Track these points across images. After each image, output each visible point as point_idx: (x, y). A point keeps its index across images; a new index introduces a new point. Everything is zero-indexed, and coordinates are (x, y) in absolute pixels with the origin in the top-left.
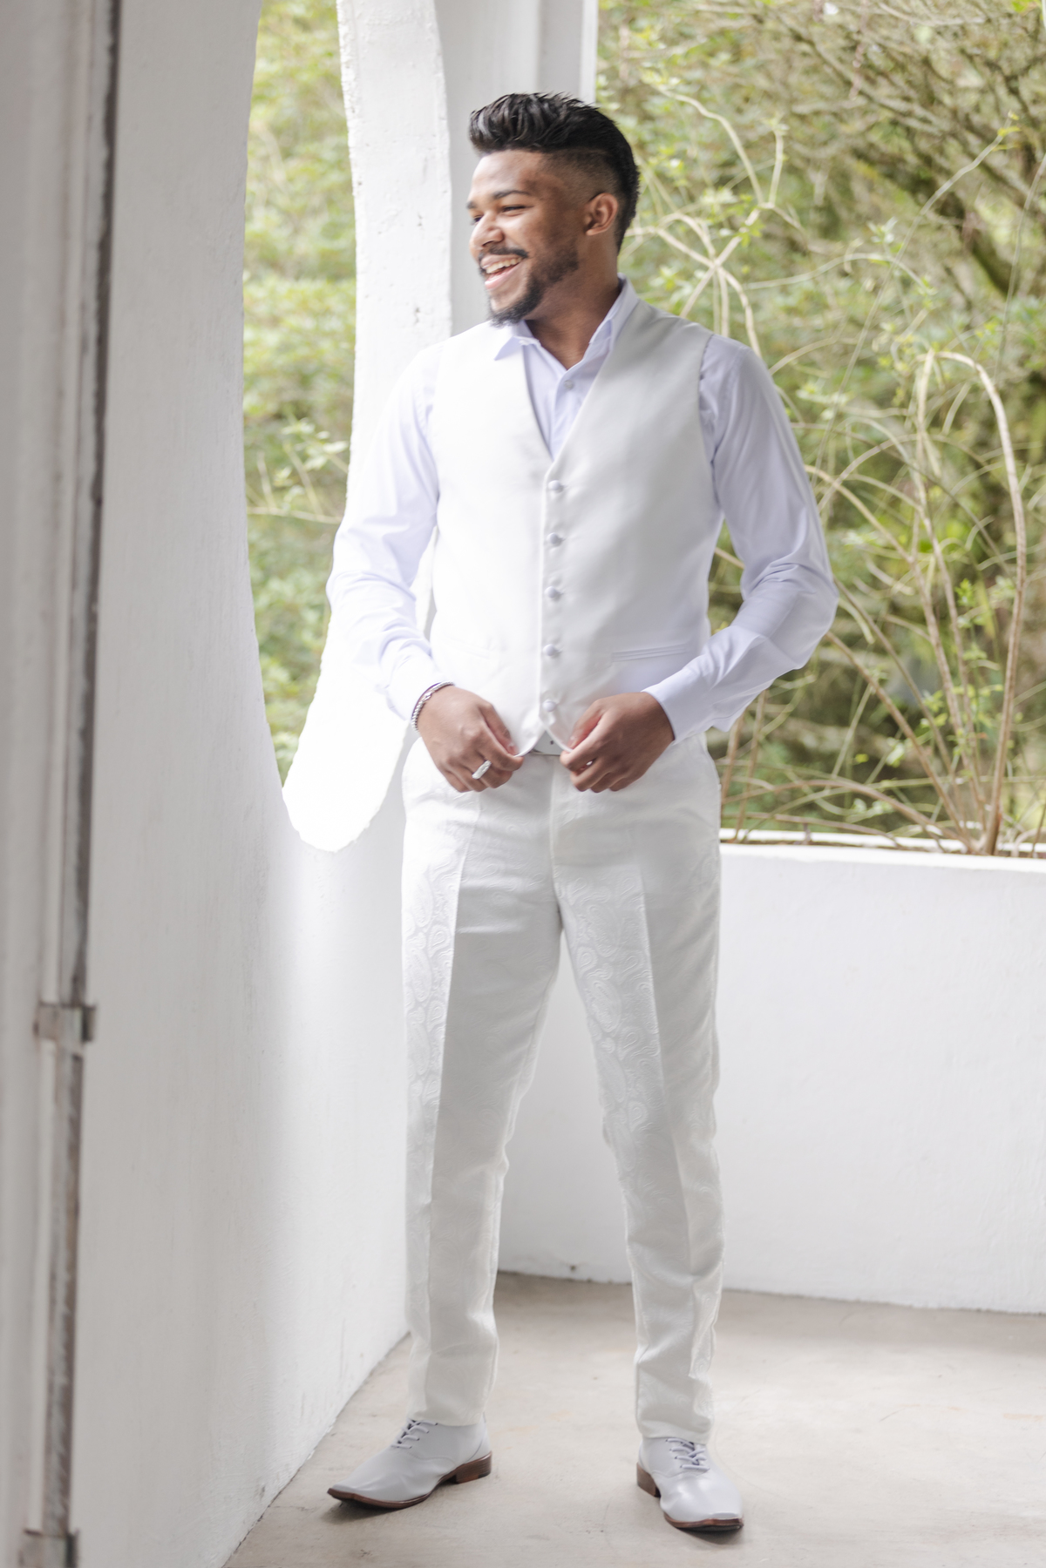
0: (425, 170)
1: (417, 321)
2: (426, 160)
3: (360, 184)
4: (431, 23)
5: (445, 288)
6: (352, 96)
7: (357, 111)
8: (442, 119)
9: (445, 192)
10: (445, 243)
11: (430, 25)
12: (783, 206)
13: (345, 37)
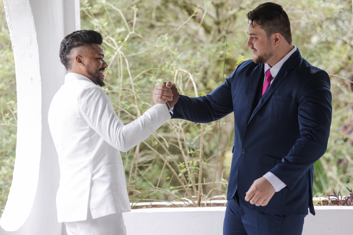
0: (31, 42)
1: (32, 81)
2: (31, 39)
3: (14, 47)
4: (28, 4)
5: (39, 72)
6: (9, 24)
7: (11, 28)
8: (34, 28)
9: (37, 47)
10: (38, 61)
11: (28, 5)
12: (137, 32)
13: (6, 9)
